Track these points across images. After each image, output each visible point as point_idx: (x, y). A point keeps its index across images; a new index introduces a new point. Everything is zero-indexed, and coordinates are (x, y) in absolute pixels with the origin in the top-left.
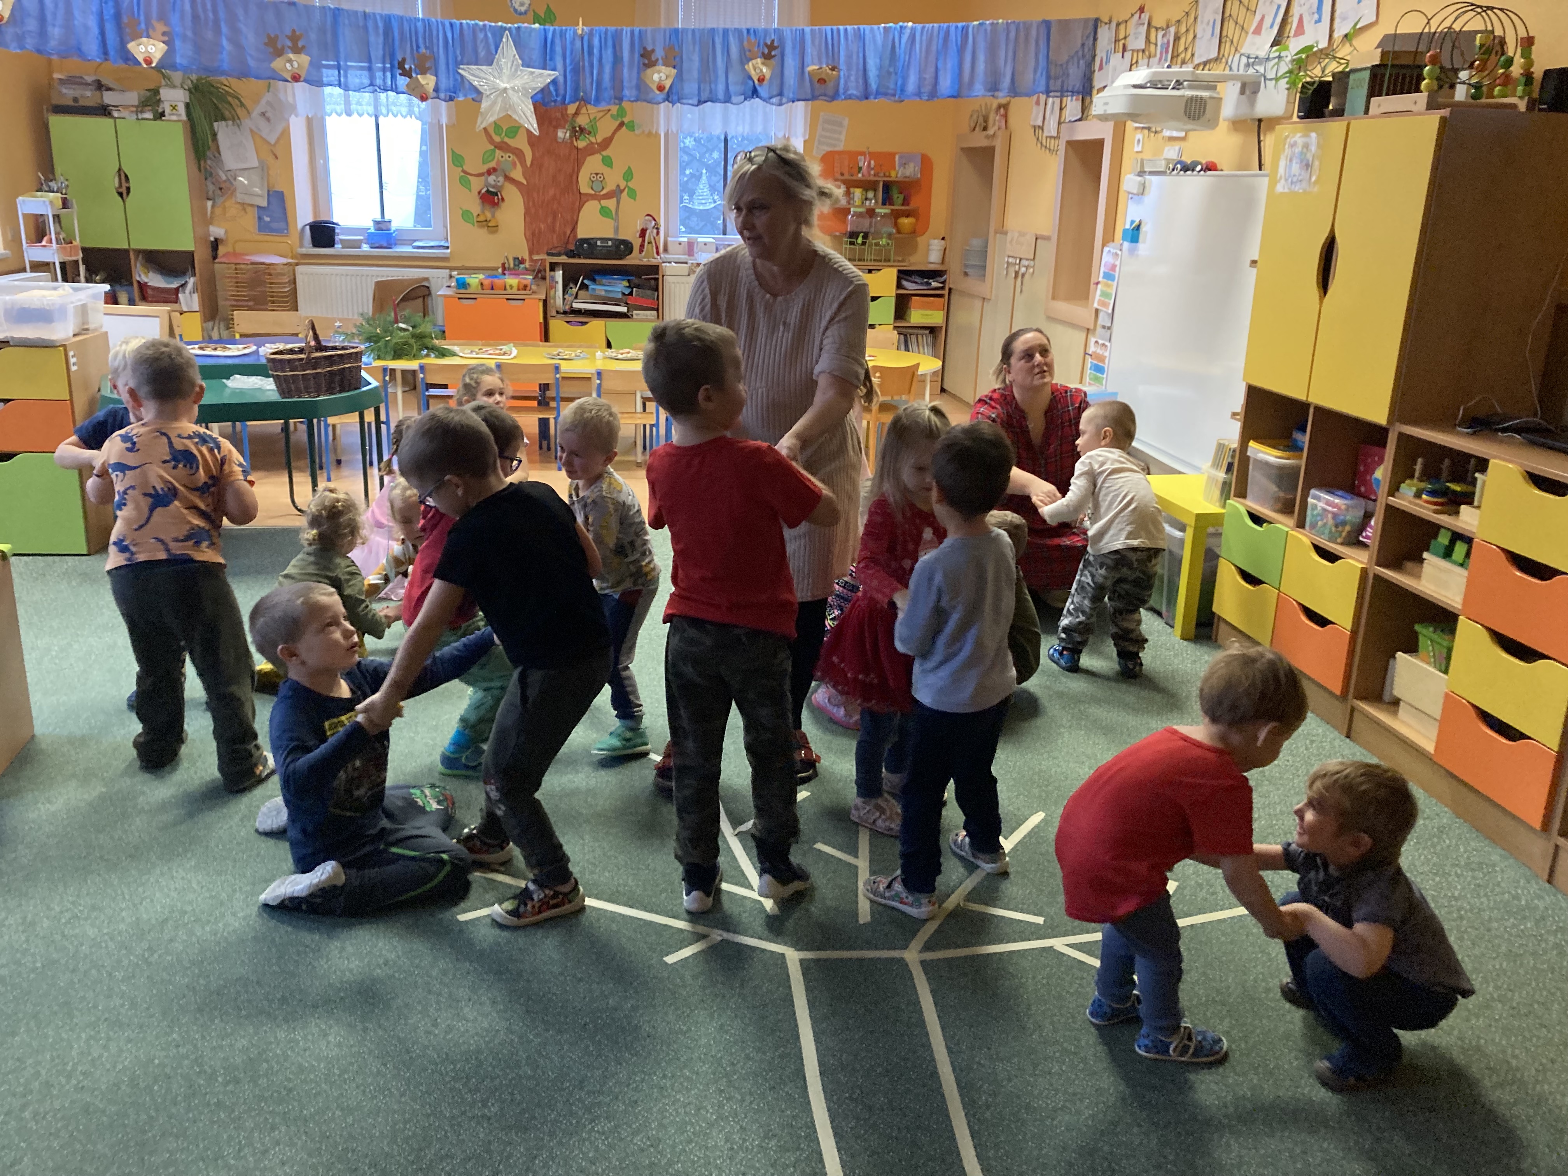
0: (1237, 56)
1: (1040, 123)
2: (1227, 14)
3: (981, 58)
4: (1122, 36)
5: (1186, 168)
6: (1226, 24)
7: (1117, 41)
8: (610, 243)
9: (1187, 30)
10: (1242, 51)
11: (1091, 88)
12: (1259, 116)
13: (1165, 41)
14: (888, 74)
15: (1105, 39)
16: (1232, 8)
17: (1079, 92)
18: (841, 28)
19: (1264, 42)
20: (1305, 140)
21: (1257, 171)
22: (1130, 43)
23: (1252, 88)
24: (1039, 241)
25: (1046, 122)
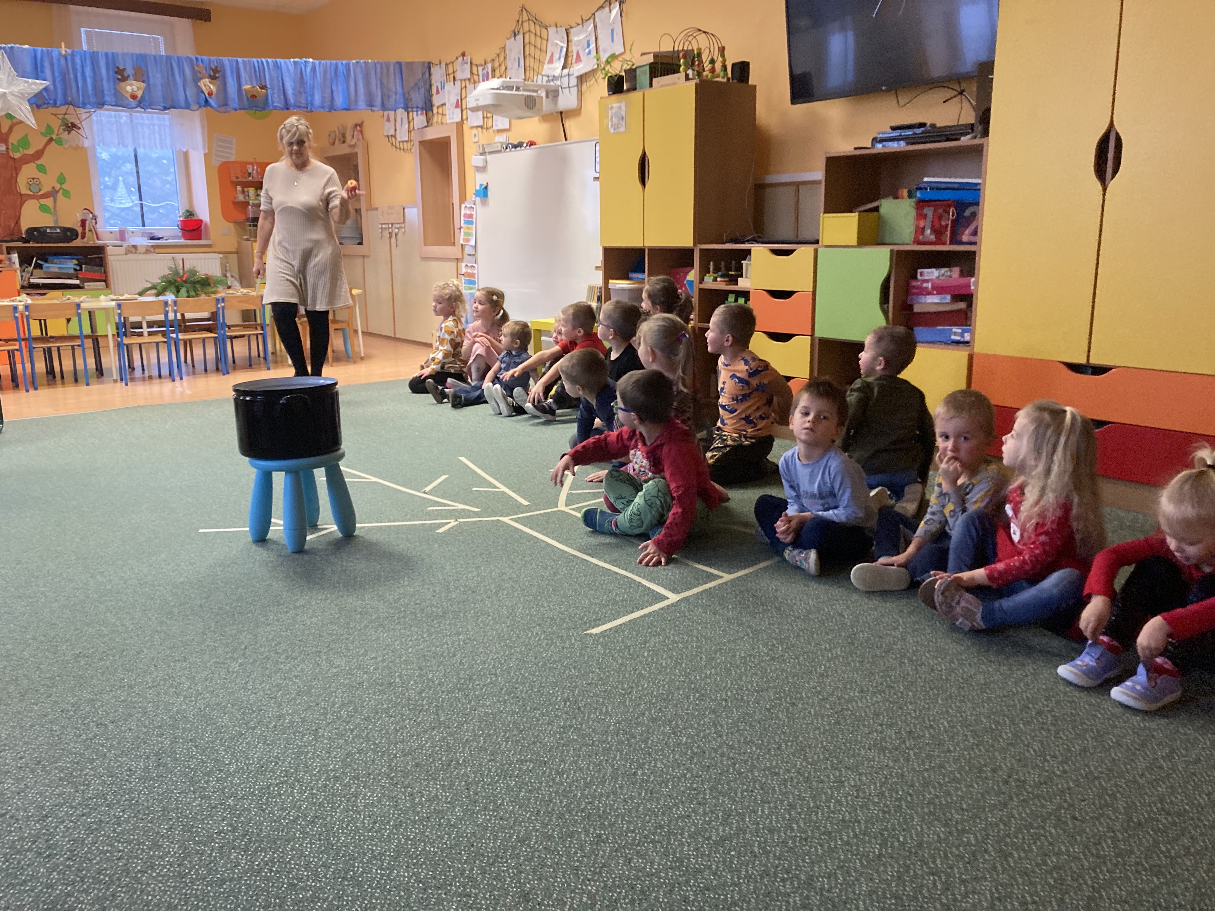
0: (540, 77)
1: (393, 133)
2: (527, 53)
3: (361, 85)
4: (451, 71)
5: (515, 146)
6: (527, 60)
7: (447, 75)
8: (58, 230)
9: (500, 65)
10: (543, 73)
11: (432, 106)
12: (561, 109)
13: (485, 72)
14: (300, 93)
15: (437, 74)
16: (530, 50)
17: (422, 109)
18: (263, 60)
19: (556, 68)
20: (618, 105)
21: (564, 142)
22: (459, 75)
23: (553, 94)
24: (406, 210)
25: (398, 132)
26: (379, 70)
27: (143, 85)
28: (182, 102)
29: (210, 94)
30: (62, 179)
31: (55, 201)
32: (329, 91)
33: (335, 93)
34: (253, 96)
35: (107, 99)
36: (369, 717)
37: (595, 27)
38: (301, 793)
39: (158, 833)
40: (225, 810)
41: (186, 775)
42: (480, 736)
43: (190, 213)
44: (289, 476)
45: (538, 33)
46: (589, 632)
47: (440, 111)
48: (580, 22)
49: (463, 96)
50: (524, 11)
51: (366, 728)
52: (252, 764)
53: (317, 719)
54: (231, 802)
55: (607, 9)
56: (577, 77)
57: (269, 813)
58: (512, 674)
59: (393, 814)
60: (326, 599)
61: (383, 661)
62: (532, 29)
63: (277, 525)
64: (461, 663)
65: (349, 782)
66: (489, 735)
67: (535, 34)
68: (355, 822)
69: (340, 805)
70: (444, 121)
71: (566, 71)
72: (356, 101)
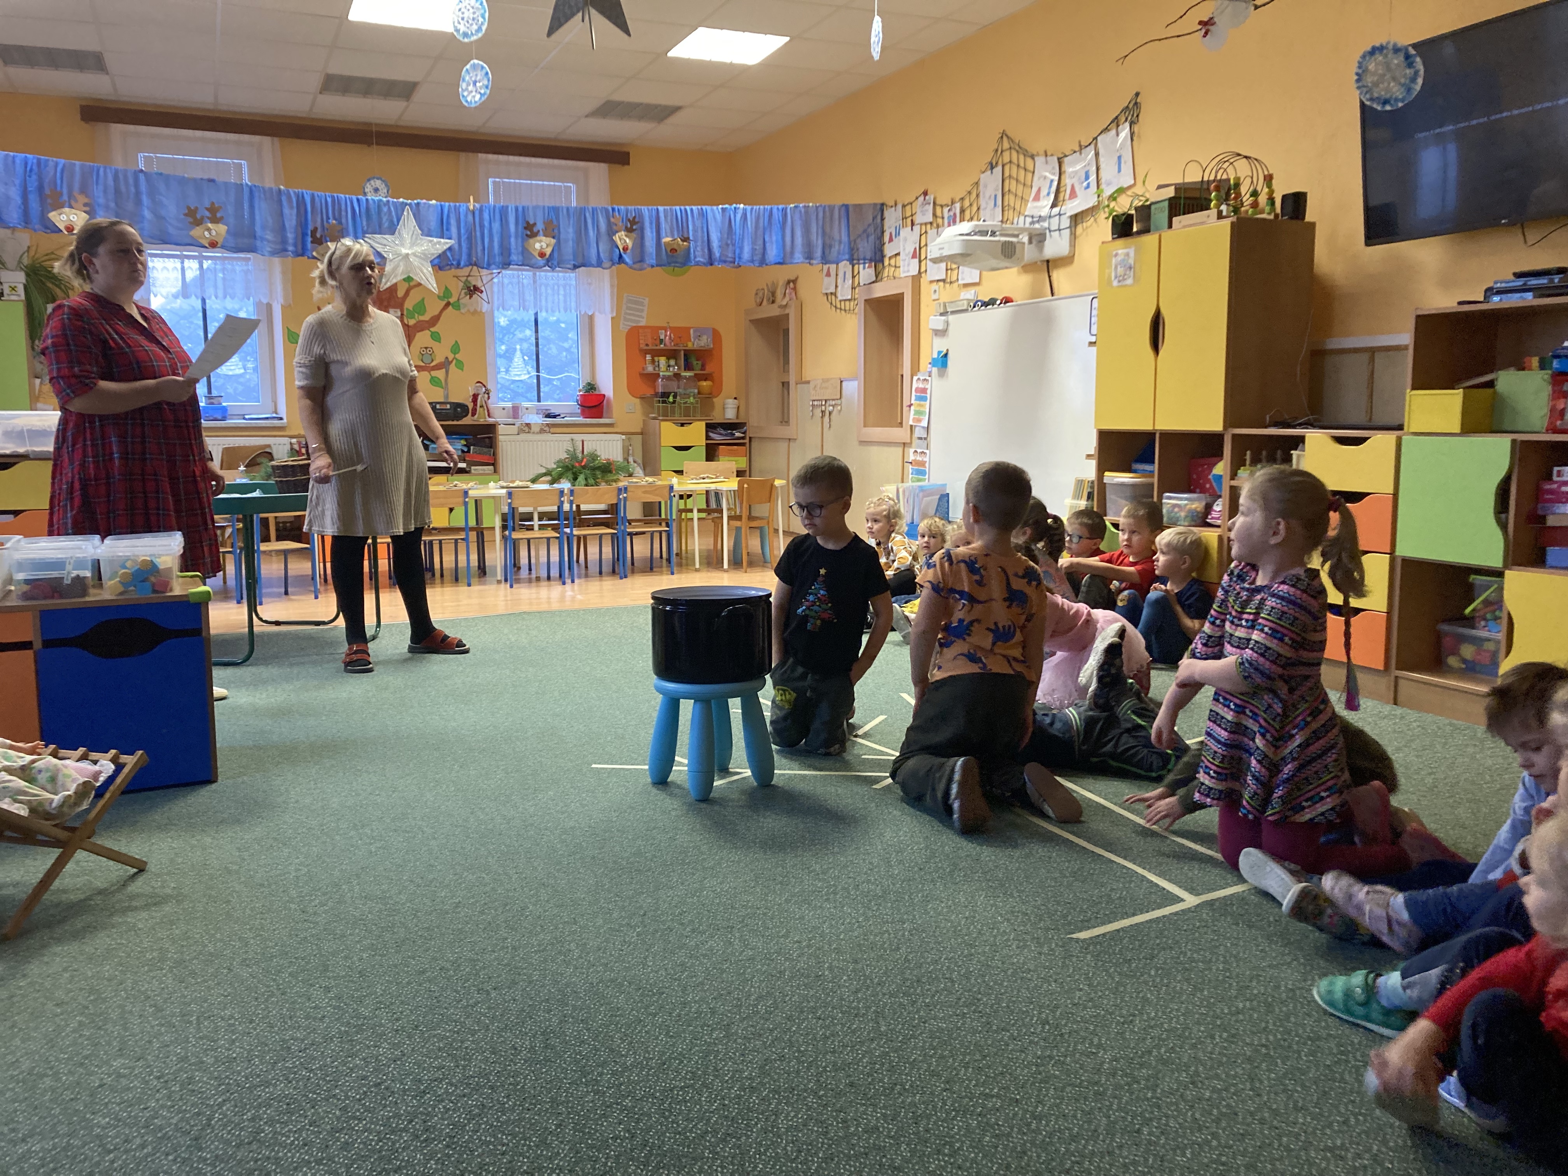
0: (1022, 218)
1: (832, 290)
2: (1006, 189)
3: (799, 232)
5: (985, 304)
6: (1006, 197)
7: (904, 218)
8: (448, 406)
9: (971, 205)
10: (1027, 213)
11: (883, 256)
12: (1047, 258)
13: (952, 213)
14: (727, 245)
15: (892, 218)
16: (1012, 185)
17: (871, 260)
18: (688, 208)
19: (1044, 206)
20: (1125, 251)
21: (1050, 297)
22: (918, 219)
23: (1038, 238)
24: (844, 384)
25: (839, 289)
26: (821, 215)
27: (553, 241)
28: (594, 261)
29: (625, 249)
30: (456, 348)
31: (447, 372)
32: (760, 242)
33: (768, 245)
34: (674, 250)
35: (514, 257)
36: (791, 1016)
37: (1097, 154)
38: (710, 1102)
39: (546, 1128)
40: (622, 1111)
41: (577, 1062)
42: (931, 1056)
43: (591, 387)
44: (698, 705)
45: (1022, 164)
46: (1074, 936)
47: (893, 262)
48: (1077, 149)
49: (923, 244)
50: (1005, 138)
51: (789, 1029)
52: (652, 1059)
53: (729, 1011)
54: (627, 1102)
55: (1113, 132)
56: (1071, 217)
57: (673, 1122)
58: (973, 981)
59: (823, 1143)
60: (739, 862)
61: (809, 946)
62: (1015, 160)
63: (680, 764)
64: (907, 960)
65: (767, 1095)
66: (942, 1057)
67: (1018, 166)
68: (776, 1148)
69: (756, 1124)
70: (896, 275)
71: (1056, 210)
72: (792, 253)
